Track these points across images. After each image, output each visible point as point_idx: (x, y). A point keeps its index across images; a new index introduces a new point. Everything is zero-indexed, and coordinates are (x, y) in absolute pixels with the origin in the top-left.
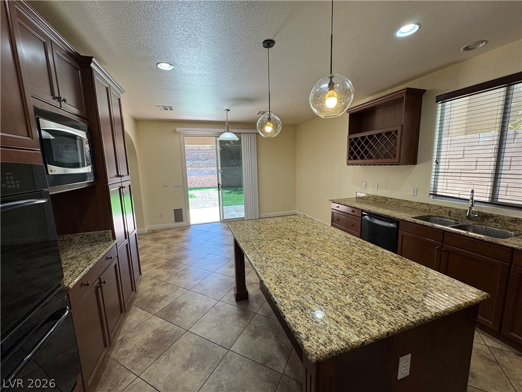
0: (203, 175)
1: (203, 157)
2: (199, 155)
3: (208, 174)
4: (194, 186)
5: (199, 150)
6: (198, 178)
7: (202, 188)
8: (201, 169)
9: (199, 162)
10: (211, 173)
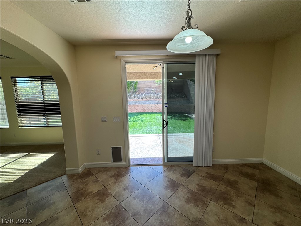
0: (152, 104)
1: (153, 92)
2: (150, 91)
3: (156, 103)
4: (146, 112)
5: (151, 87)
6: (149, 106)
7: (151, 113)
8: (151, 100)
9: (150, 95)
10: (158, 103)
